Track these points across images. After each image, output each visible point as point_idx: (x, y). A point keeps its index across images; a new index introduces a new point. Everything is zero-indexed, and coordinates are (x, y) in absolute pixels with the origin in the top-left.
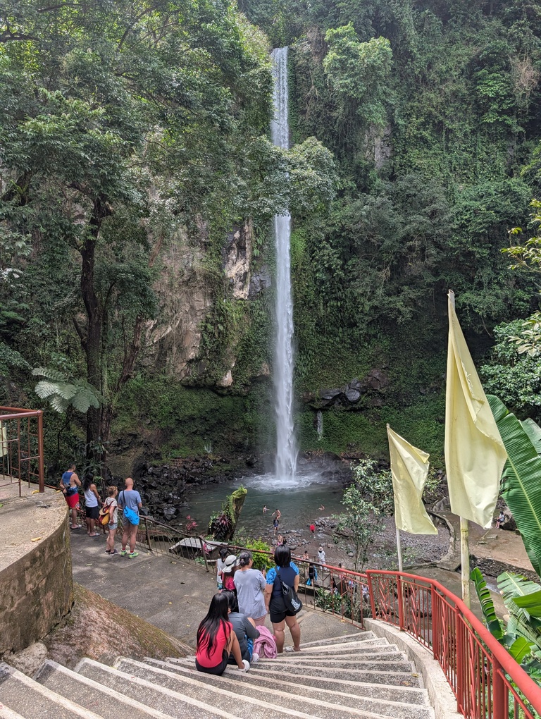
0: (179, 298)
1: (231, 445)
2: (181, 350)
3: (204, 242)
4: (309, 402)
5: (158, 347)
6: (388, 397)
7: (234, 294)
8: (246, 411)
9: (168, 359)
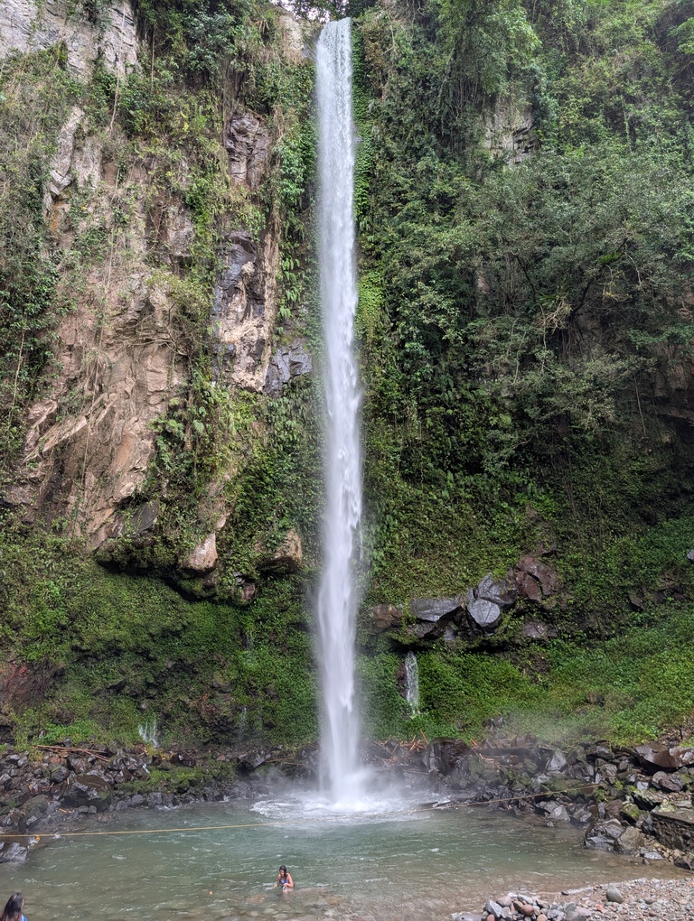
0: (114, 360)
1: (204, 724)
2: (106, 479)
3: (180, 257)
4: (386, 630)
5: (51, 463)
6: (562, 618)
7: (234, 376)
8: (244, 645)
9: (72, 499)
